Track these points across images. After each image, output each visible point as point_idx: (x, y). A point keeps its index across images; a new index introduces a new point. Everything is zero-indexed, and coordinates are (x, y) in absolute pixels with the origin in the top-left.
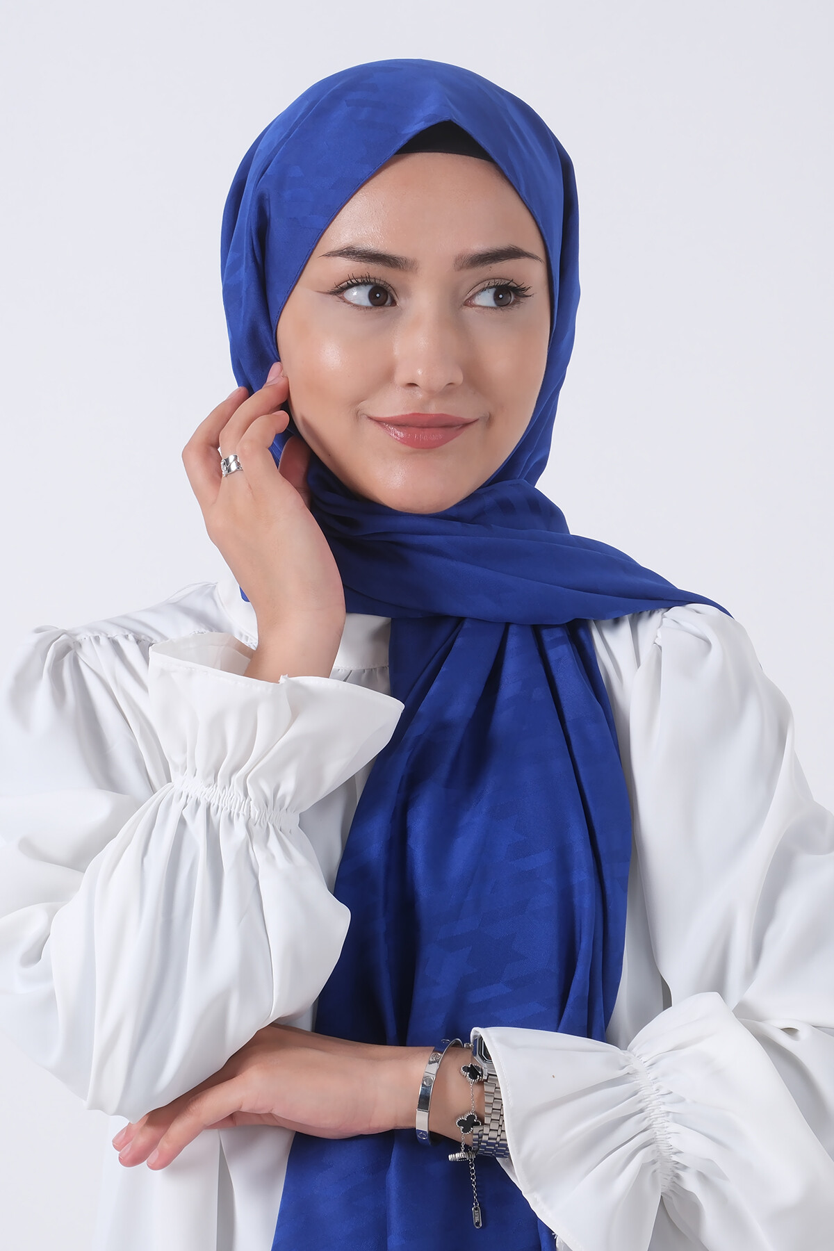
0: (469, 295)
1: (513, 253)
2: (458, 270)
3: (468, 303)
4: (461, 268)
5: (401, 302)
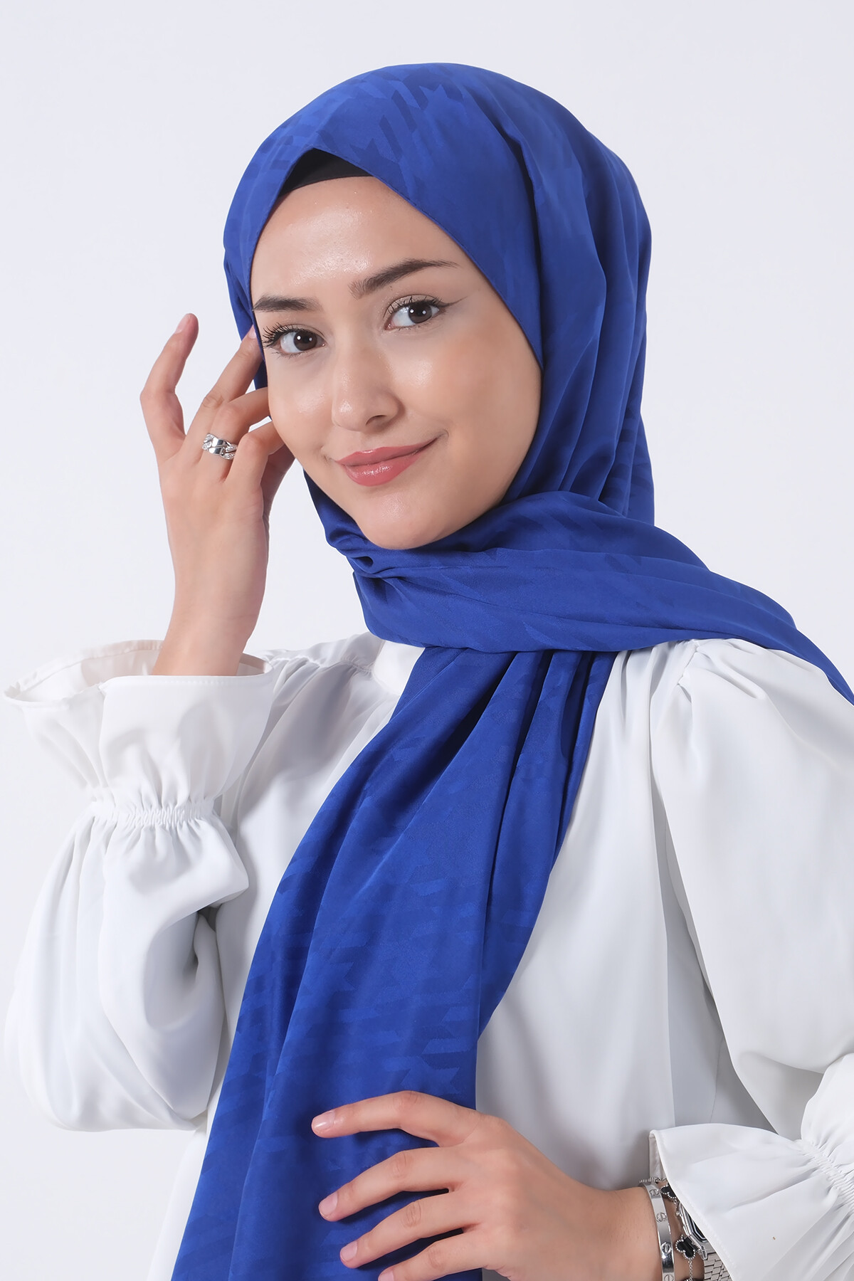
1: (411, 267)
2: (360, 298)
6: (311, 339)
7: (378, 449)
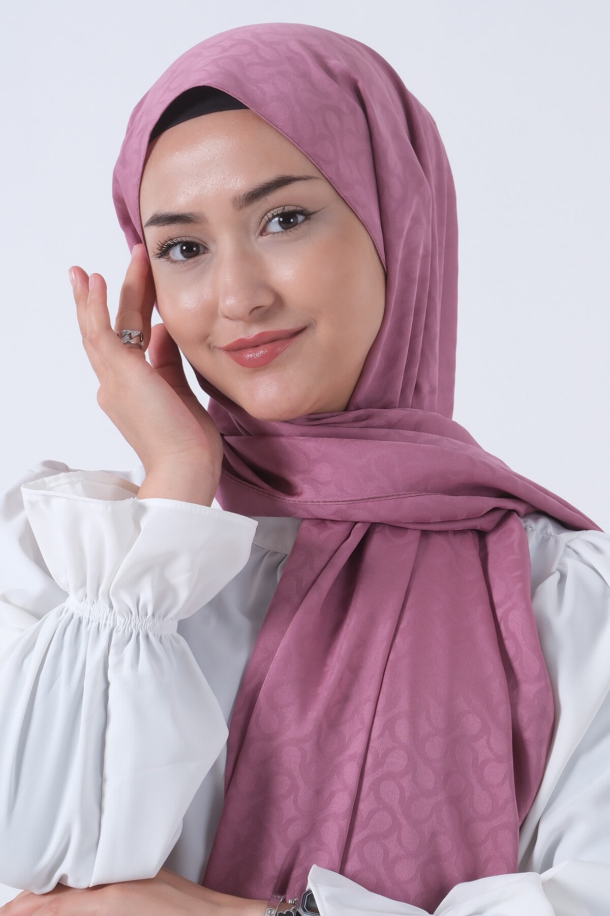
0: (262, 226)
1: (283, 182)
2: (239, 210)
3: (263, 232)
4: (241, 208)
5: (212, 248)
6: (194, 249)
7: (258, 334)
